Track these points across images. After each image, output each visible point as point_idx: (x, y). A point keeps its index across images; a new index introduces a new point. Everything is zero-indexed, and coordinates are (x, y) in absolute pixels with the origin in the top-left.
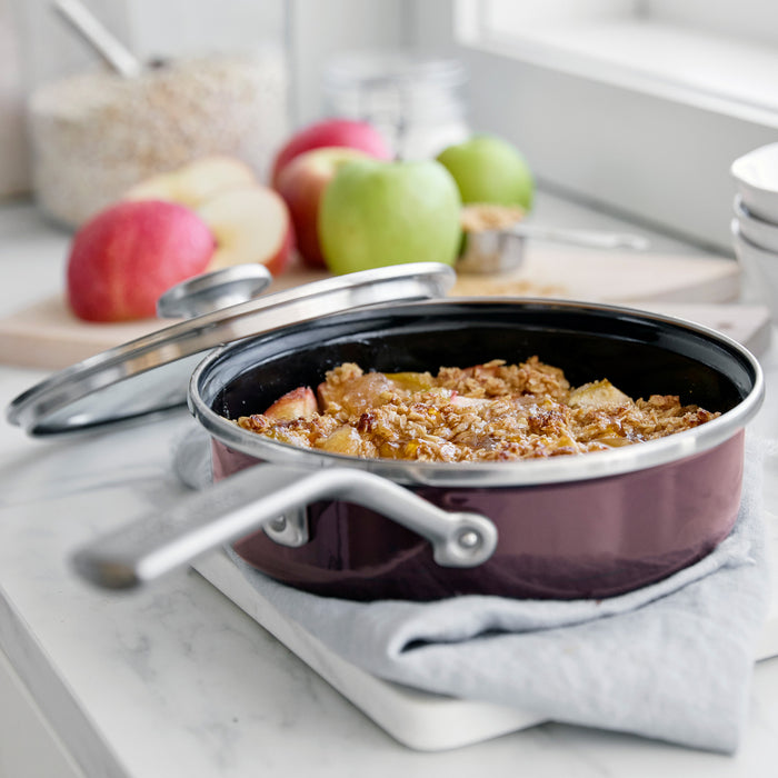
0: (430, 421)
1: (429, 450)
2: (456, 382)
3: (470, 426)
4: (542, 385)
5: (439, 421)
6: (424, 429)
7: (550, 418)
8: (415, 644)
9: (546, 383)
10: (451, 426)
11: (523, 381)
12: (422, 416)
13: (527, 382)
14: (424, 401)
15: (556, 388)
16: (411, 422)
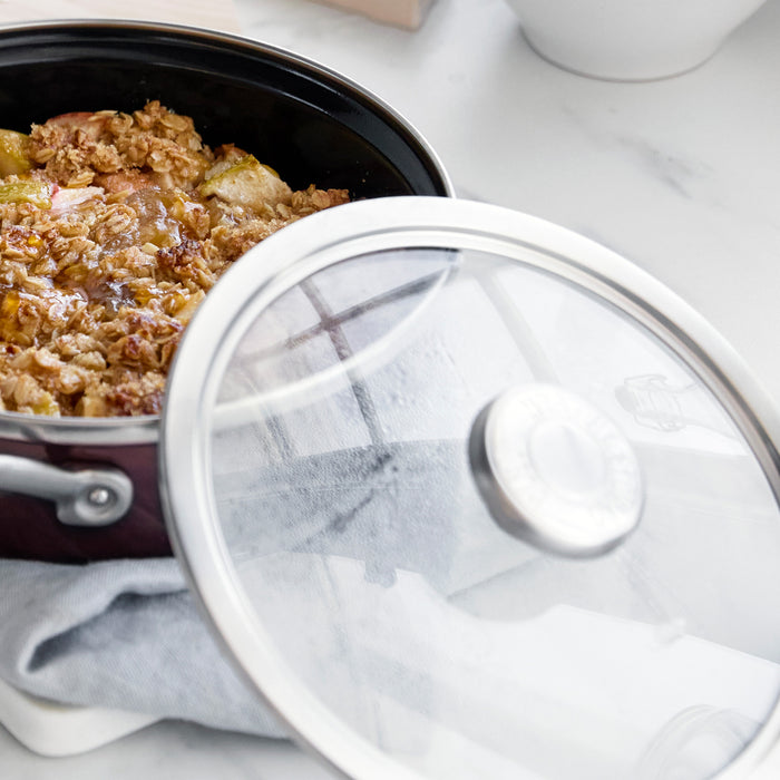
0: (29, 256)
1: (33, 310)
2: (53, 151)
3: (81, 256)
4: (168, 162)
5: (42, 253)
6: (23, 271)
7: (185, 253)
8: (48, 652)
9: (173, 159)
10: (57, 257)
11: (143, 155)
12: (20, 252)
13: (149, 154)
14: (18, 221)
15: (186, 164)
16: (7, 262)
